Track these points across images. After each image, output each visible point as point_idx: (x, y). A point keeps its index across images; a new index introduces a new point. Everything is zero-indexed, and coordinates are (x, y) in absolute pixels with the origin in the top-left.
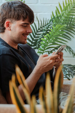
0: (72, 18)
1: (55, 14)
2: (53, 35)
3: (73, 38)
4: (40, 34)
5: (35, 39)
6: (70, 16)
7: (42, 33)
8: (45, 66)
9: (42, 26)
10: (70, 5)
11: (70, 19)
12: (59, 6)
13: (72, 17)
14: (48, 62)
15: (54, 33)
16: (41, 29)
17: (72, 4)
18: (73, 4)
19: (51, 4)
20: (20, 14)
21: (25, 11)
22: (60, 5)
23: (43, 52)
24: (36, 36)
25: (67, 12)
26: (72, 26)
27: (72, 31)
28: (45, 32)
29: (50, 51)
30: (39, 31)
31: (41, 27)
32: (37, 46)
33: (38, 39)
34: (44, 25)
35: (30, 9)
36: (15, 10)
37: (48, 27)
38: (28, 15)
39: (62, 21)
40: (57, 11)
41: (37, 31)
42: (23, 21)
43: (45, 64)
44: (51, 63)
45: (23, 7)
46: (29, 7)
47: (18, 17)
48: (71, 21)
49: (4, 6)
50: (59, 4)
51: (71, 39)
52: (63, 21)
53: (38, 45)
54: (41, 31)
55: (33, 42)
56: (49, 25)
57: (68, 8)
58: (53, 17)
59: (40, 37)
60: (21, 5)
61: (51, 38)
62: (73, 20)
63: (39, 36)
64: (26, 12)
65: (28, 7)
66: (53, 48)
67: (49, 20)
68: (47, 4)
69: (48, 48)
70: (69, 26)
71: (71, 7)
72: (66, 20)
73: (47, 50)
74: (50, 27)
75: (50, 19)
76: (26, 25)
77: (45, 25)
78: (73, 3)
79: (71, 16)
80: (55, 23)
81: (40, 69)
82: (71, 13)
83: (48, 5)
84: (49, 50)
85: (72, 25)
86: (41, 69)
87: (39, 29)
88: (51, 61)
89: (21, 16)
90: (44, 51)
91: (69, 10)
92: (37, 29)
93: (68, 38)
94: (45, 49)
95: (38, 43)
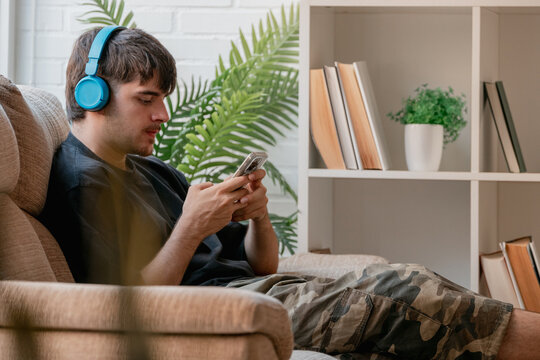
0: (279, 78)
1: (227, 65)
2: (222, 126)
3: (280, 136)
4: (181, 124)
5: (165, 137)
6: (271, 72)
7: (186, 120)
8: (207, 216)
9: (187, 101)
10: (275, 37)
11: (274, 81)
12: (240, 41)
13: (273, 74)
14: (214, 202)
15: (227, 118)
16: (184, 108)
17: (278, 33)
18: (282, 36)
19: (215, 34)
20: (133, 64)
21: (150, 56)
22: (242, 37)
23: (190, 176)
24: (170, 129)
25: (263, 59)
26: (280, 102)
27: (280, 118)
28: (195, 117)
29: (212, 174)
30: (179, 113)
31: (185, 104)
32: (174, 160)
33: (176, 137)
34: (194, 98)
35: (166, 51)
36: (117, 52)
37: (207, 104)
38: (158, 68)
39: (249, 85)
40: (234, 56)
41: (174, 115)
42: (142, 84)
43: (206, 210)
44: (225, 205)
45: (142, 43)
46: (162, 43)
47: (127, 71)
48: (277, 86)
49: (85, 39)
50: (238, 36)
51: (274, 141)
52: (253, 84)
53: (176, 156)
54: (187, 114)
55: (162, 146)
56: (210, 98)
57: (268, 46)
58: (220, 74)
59: (183, 132)
60: (136, 39)
61: (216, 133)
62: (281, 83)
63: (179, 128)
64: (151, 59)
65: (159, 44)
66: (222, 167)
67: (209, 84)
68: (203, 34)
69: (206, 166)
70: (271, 101)
71: (275, 42)
72: (261, 83)
73: (203, 172)
74: (211, 102)
75: (213, 78)
76: (149, 97)
77: (198, 98)
78: (281, 31)
79: (277, 73)
80: (227, 90)
81: (192, 225)
82: (275, 63)
83: (205, 37)
84: (208, 171)
85: (280, 97)
86: (196, 226)
87: (179, 108)
88: (226, 198)
89: (136, 69)
90: (196, 175)
91: (269, 51)
92: (174, 109)
93: (267, 138)
94: (196, 167)
95: (176, 151)
